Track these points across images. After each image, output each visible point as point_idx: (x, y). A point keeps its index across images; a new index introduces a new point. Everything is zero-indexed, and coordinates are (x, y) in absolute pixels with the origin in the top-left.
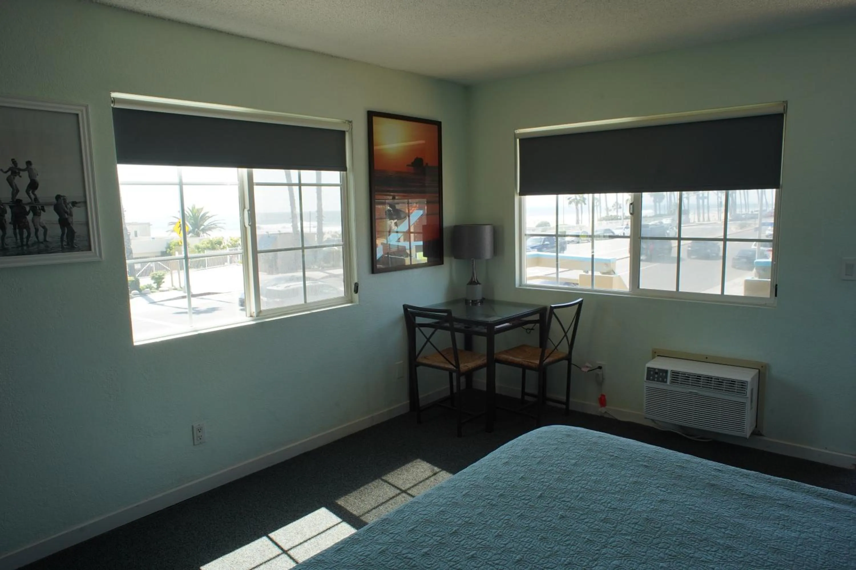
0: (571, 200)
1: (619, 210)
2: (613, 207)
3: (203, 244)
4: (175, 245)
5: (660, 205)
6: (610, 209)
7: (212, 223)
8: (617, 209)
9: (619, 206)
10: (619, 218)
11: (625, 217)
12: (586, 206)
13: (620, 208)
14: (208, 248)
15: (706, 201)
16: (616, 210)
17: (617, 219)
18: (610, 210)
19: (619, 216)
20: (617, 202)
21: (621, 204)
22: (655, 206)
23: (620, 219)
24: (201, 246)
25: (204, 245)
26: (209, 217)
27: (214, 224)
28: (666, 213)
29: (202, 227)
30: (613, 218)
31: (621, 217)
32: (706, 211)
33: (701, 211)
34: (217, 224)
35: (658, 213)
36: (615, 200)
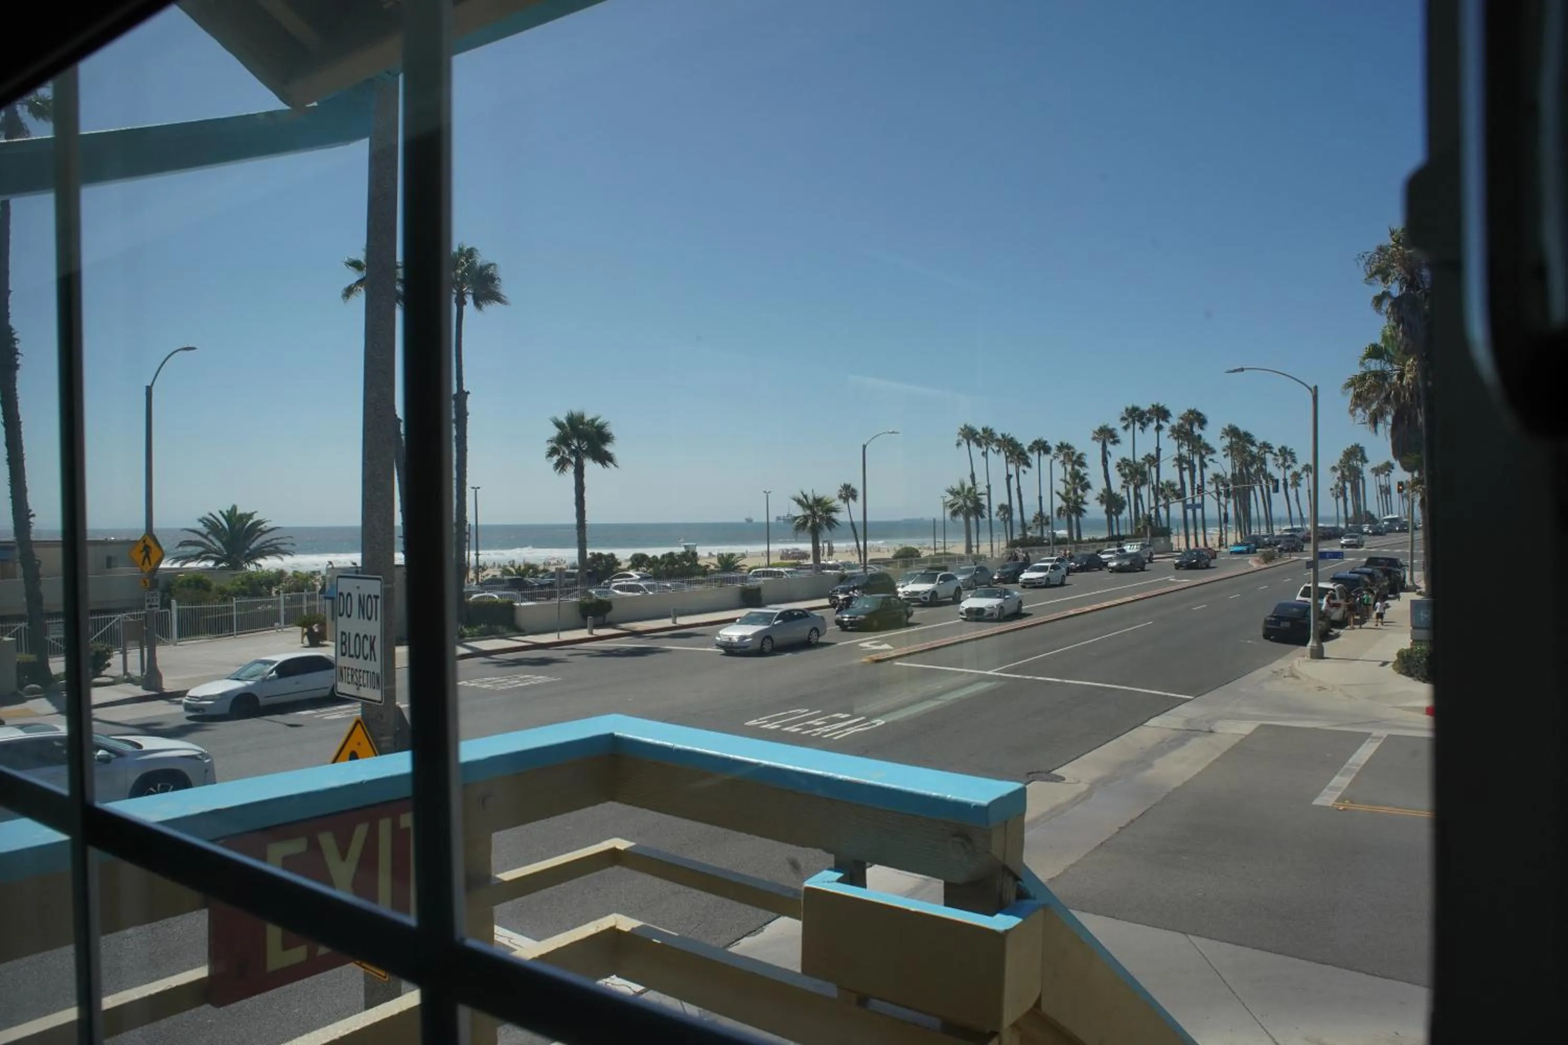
0: (956, 507)
1: (1045, 527)
2: (1034, 521)
3: (233, 585)
4: (181, 586)
5: (1117, 519)
6: (1028, 525)
7: (268, 544)
8: (1042, 525)
9: (1044, 521)
10: (1045, 541)
11: (1056, 541)
12: (984, 519)
13: (1047, 523)
14: (244, 594)
15: (1199, 511)
16: (1039, 527)
17: (1044, 544)
18: (1030, 528)
19: (1045, 539)
20: (1041, 513)
21: (1048, 517)
22: (1110, 520)
23: (1048, 544)
24: (229, 588)
25: (234, 587)
26: (263, 532)
27: (271, 546)
28: (1129, 532)
29: (247, 551)
30: (1034, 541)
31: (1048, 540)
32: (1200, 531)
33: (1191, 531)
34: (279, 546)
35: (1115, 533)
36: (1038, 510)
